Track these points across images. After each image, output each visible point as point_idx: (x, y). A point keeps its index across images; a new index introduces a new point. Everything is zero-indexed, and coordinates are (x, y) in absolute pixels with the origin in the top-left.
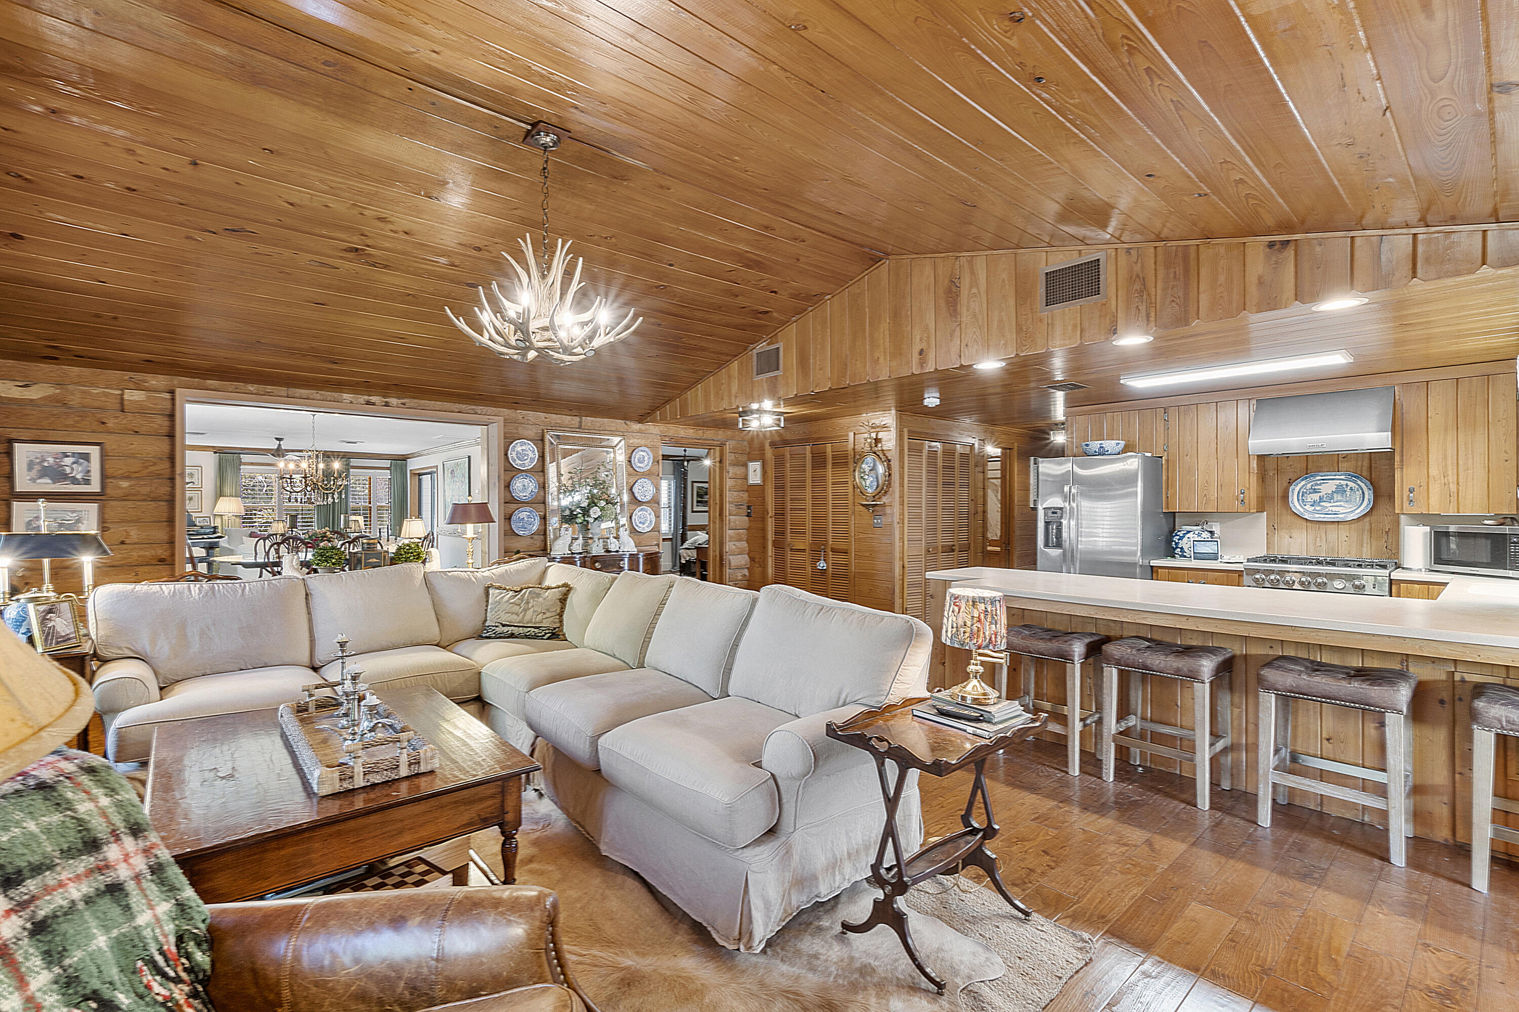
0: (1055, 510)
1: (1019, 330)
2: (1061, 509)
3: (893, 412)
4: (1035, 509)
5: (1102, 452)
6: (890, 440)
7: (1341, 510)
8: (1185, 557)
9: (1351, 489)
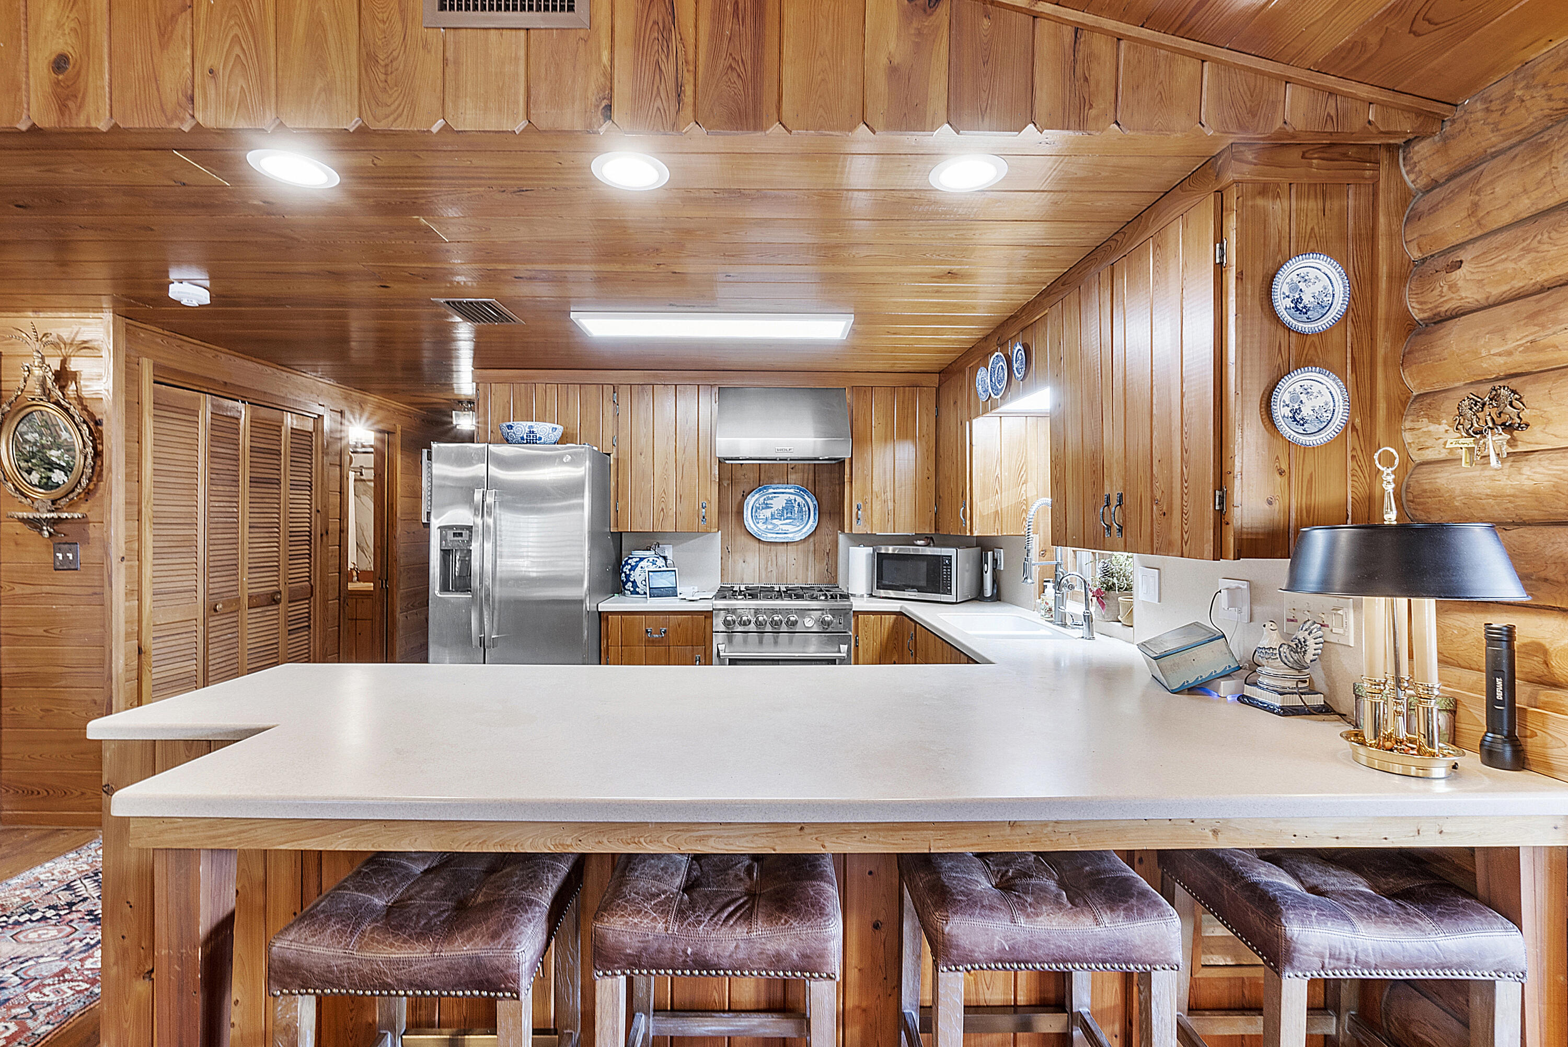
0: (459, 531)
1: (368, 59)
2: (470, 528)
3: (108, 316)
4: (427, 525)
5: (531, 439)
6: (99, 377)
7: (790, 528)
8: (638, 593)
9: (799, 505)
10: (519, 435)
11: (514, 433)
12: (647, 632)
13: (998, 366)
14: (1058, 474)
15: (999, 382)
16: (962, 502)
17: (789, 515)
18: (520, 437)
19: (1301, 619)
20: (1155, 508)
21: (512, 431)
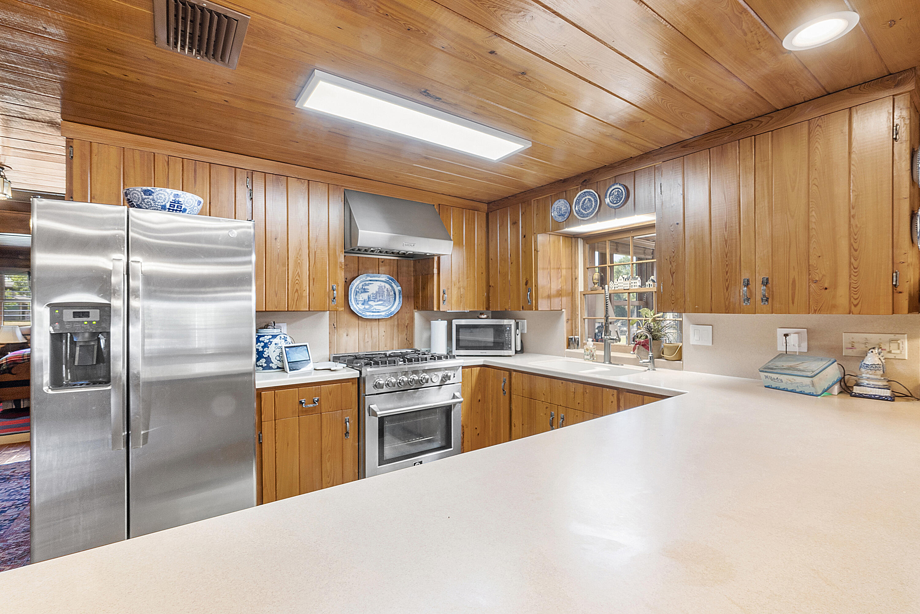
0: (84, 311)
5: (175, 209)
7: (382, 308)
8: (271, 368)
9: (387, 290)
10: (161, 202)
11: (153, 200)
12: (301, 403)
13: (584, 199)
14: (674, 268)
15: (585, 209)
16: (526, 288)
17: (381, 298)
18: (161, 205)
19: (860, 348)
20: (813, 285)
21: (151, 197)
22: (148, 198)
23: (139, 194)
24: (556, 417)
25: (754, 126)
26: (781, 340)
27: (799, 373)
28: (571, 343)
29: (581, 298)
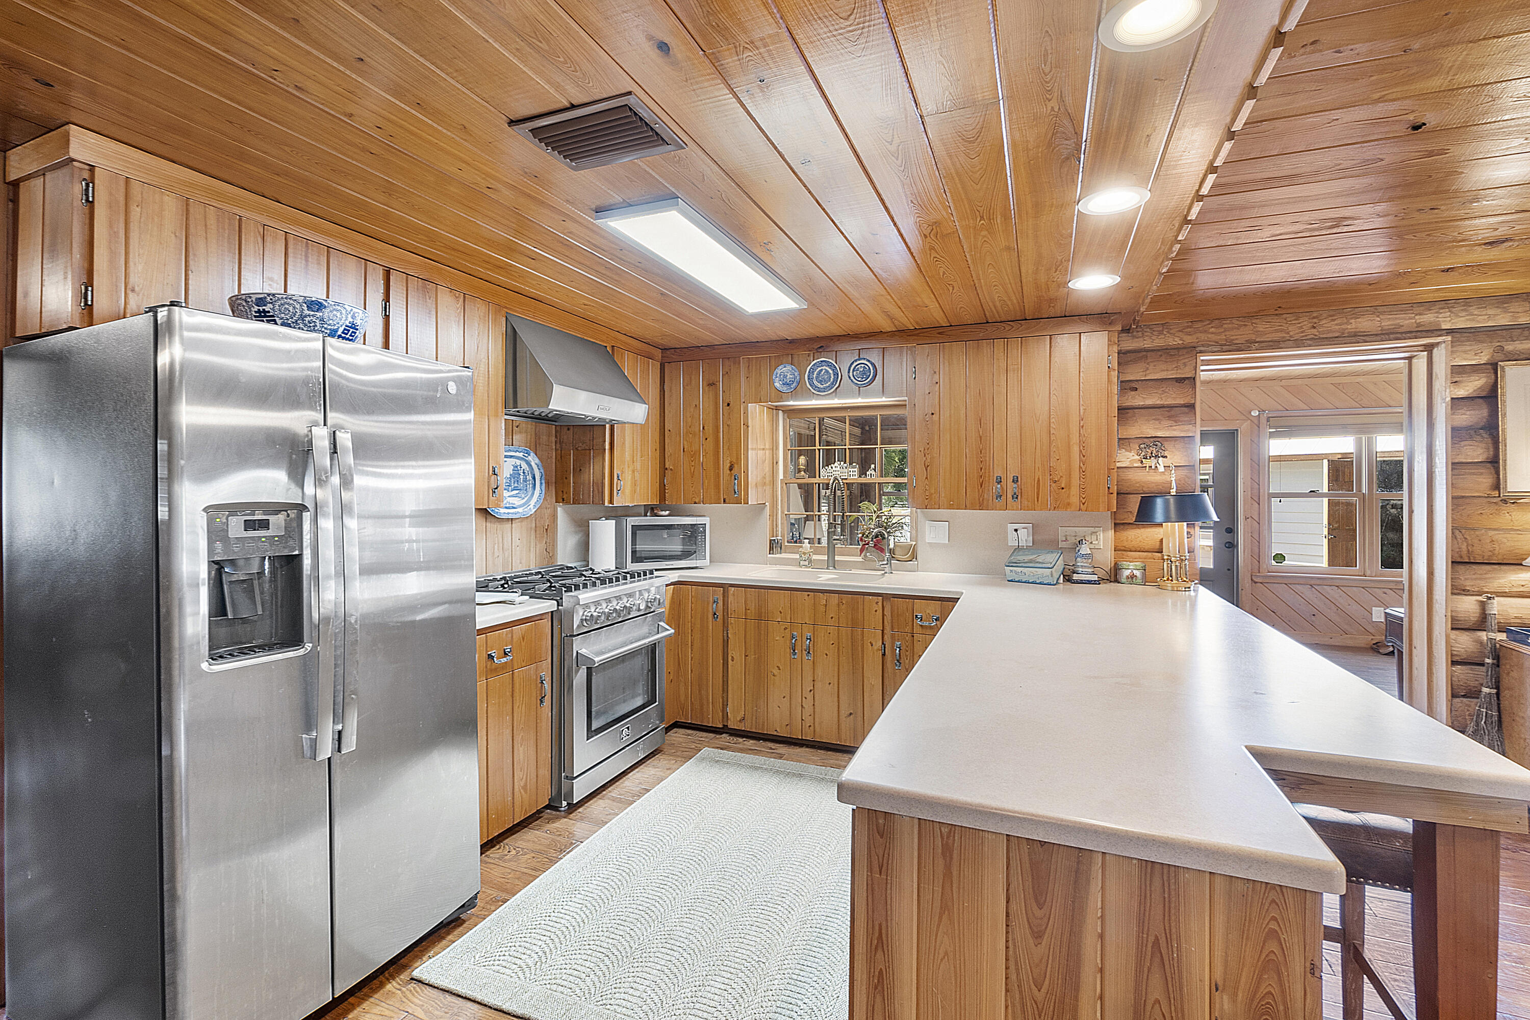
0: (261, 516)
7: (517, 502)
9: (524, 473)
10: (333, 324)
11: (322, 320)
12: (490, 657)
13: (820, 369)
14: (929, 460)
15: (820, 382)
16: (731, 475)
17: (516, 485)
18: (330, 329)
19: (1072, 540)
20: (1054, 485)
21: (319, 314)
22: (313, 316)
23: (298, 306)
24: (799, 639)
25: (1007, 329)
26: (1012, 535)
27: (1040, 565)
28: (774, 546)
29: (782, 487)
